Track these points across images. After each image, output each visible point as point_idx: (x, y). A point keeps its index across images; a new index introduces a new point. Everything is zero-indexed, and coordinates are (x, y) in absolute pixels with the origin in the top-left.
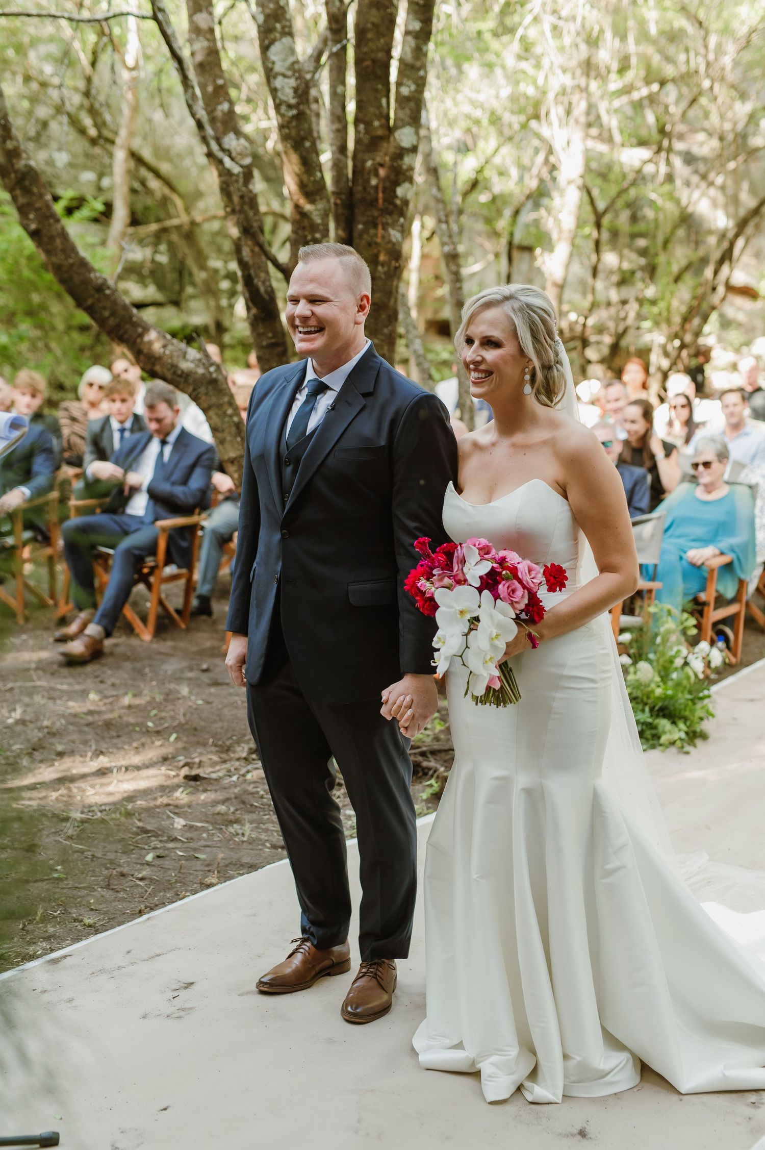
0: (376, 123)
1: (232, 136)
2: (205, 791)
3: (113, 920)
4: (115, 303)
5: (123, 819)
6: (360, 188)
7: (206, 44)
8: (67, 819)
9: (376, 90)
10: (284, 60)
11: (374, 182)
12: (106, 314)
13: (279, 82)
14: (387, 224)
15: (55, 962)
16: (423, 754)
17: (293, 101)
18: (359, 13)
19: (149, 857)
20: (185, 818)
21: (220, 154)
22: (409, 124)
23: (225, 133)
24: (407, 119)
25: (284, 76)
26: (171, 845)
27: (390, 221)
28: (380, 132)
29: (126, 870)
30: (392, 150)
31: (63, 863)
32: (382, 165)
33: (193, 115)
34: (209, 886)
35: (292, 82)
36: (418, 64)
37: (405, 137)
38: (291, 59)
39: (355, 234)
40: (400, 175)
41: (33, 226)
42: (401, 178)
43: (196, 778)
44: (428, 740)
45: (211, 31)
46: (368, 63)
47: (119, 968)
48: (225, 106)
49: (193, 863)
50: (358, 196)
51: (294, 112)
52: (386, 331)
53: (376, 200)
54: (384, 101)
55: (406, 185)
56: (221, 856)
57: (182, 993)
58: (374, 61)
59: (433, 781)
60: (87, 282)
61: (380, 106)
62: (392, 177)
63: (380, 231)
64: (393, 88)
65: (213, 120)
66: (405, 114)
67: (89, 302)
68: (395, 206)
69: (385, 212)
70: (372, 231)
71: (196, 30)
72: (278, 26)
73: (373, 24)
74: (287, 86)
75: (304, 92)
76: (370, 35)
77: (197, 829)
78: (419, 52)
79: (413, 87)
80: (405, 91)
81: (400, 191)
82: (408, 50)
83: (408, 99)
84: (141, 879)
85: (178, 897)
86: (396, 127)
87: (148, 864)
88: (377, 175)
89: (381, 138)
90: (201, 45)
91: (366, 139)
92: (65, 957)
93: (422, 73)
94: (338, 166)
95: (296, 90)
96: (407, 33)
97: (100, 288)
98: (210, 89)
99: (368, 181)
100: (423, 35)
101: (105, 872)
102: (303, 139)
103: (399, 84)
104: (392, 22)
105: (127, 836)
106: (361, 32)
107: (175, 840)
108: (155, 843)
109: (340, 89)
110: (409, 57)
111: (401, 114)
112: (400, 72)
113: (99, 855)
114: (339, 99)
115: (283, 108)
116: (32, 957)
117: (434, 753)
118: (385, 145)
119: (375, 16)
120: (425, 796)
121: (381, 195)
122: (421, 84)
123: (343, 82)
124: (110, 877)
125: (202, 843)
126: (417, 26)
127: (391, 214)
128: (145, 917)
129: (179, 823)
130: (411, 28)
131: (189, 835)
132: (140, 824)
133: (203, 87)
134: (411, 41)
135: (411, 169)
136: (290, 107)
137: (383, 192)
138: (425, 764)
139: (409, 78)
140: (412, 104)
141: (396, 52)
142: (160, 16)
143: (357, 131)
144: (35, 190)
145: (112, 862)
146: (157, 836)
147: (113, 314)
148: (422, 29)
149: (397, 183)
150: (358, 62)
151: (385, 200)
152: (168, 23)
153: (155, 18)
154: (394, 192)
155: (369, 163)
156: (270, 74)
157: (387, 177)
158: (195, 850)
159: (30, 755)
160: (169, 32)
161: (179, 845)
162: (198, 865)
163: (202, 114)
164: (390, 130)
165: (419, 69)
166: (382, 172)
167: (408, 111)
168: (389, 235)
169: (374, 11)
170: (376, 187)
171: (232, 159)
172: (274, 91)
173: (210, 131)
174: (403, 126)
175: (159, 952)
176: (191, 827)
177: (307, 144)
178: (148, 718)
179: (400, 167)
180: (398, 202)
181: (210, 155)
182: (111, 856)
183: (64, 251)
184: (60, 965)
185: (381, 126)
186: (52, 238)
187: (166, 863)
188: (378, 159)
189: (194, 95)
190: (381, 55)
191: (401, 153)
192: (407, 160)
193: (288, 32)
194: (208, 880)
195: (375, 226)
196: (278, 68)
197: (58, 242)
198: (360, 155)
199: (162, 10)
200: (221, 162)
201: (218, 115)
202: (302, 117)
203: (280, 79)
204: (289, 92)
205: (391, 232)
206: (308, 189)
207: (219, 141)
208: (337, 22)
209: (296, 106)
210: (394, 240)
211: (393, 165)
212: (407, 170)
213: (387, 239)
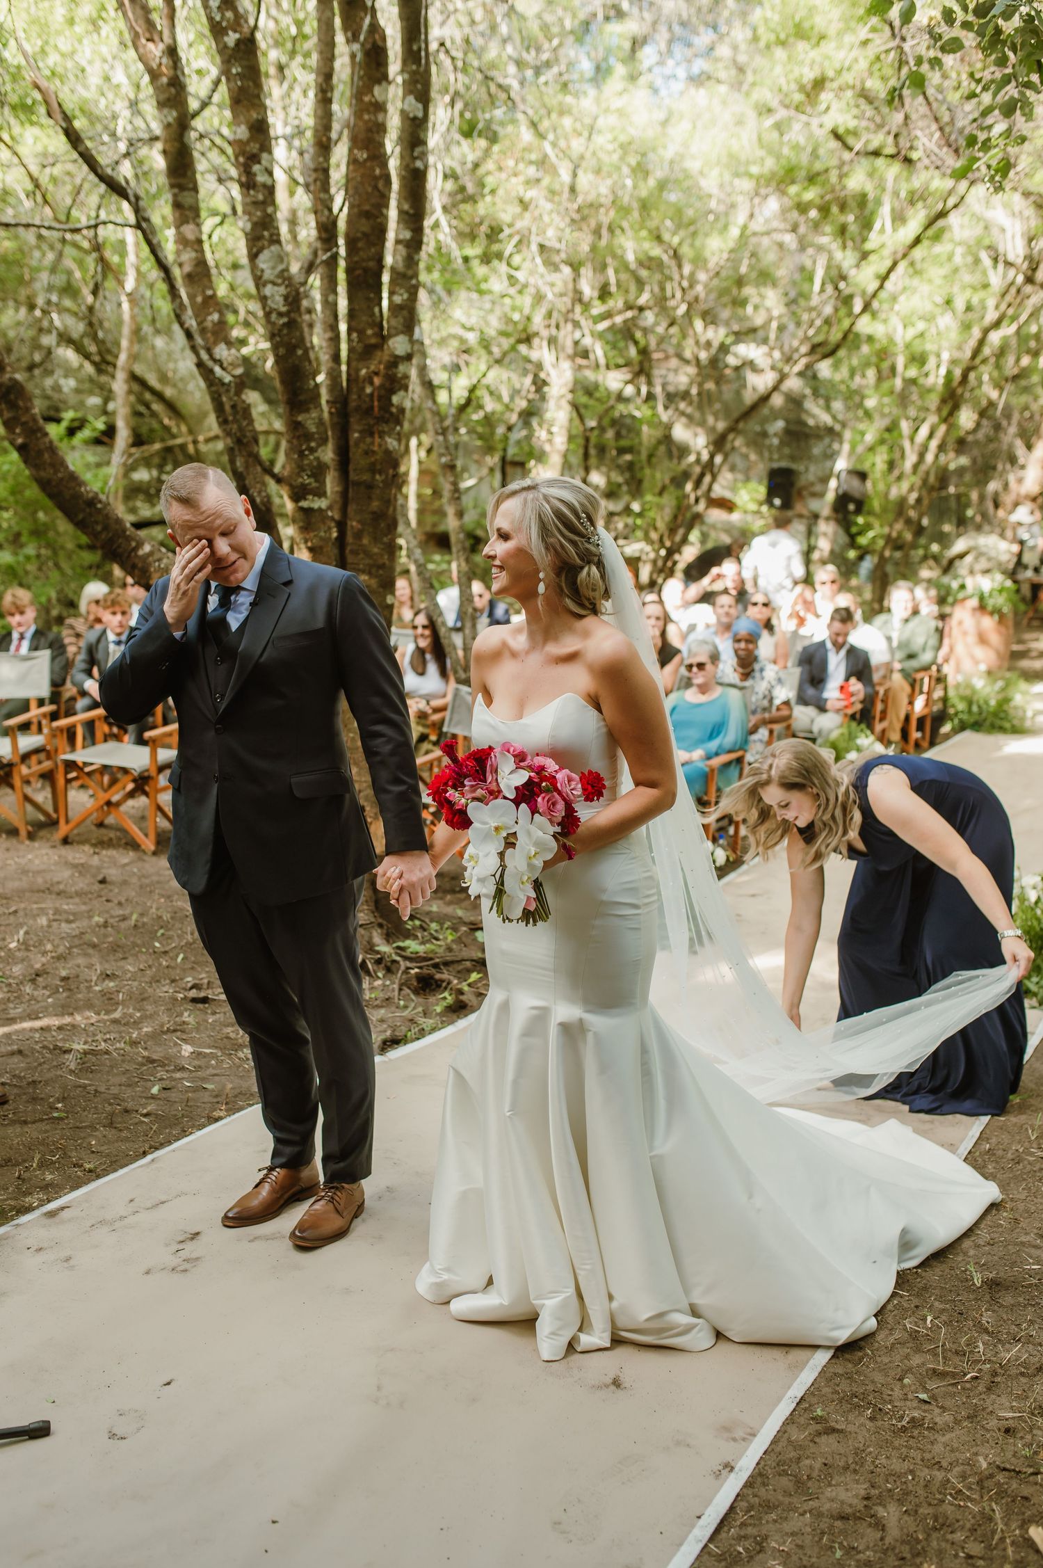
0: (369, 332)
1: (223, 346)
2: (214, 1013)
3: (116, 1163)
4: (107, 516)
5: (128, 1048)
6: (354, 397)
7: (193, 255)
8: (69, 1051)
9: (368, 299)
10: (273, 268)
11: (369, 390)
12: (99, 528)
13: (268, 290)
14: (384, 432)
15: (52, 1214)
16: (436, 966)
17: (284, 309)
18: (349, 224)
19: (155, 1090)
20: (192, 1045)
21: (210, 364)
22: (403, 332)
23: (216, 343)
24: (401, 327)
25: (274, 284)
26: (178, 1075)
27: (386, 429)
28: (373, 341)
29: (130, 1105)
30: (386, 358)
31: (63, 1099)
32: (376, 374)
33: (182, 324)
34: (217, 1120)
35: (282, 290)
36: (410, 273)
37: (399, 345)
38: (281, 267)
39: (352, 443)
40: (395, 383)
41: (20, 441)
42: (397, 386)
43: (205, 1000)
44: (441, 951)
45: (200, 242)
46: (358, 272)
47: (122, 1218)
48: (216, 317)
49: (201, 1094)
50: (353, 405)
51: (285, 320)
52: (385, 540)
53: (372, 408)
54: (376, 310)
55: (402, 393)
56: (230, 1086)
57: (189, 1246)
58: (366, 270)
59: (446, 994)
60: (77, 496)
61: (373, 314)
62: (388, 385)
63: (377, 440)
64: (385, 295)
65: (203, 331)
66: (397, 322)
67: (81, 516)
68: (391, 414)
69: (379, 420)
70: (368, 440)
71: (182, 241)
72: (266, 233)
73: (364, 233)
74: (276, 294)
75: (294, 299)
76: (360, 245)
77: (205, 1055)
78: (411, 261)
79: (406, 296)
80: (398, 299)
81: (395, 399)
82: (399, 258)
83: (401, 308)
84: (146, 1115)
85: (184, 1133)
86: (390, 336)
87: (153, 1097)
88: (371, 383)
89: (375, 347)
90: (188, 256)
91: (359, 347)
92: (62, 1209)
93: (414, 281)
94: (334, 376)
95: (286, 298)
96: (398, 242)
97: (92, 502)
98: (199, 299)
99: (363, 389)
100: (414, 244)
101: (108, 1108)
102: (295, 347)
103: (391, 293)
104: (382, 230)
105: (131, 1067)
107: (183, 1069)
108: (161, 1073)
109: (331, 298)
110: (400, 266)
111: (394, 322)
112: (392, 281)
113: (102, 1089)
114: (331, 307)
115: (274, 316)
116: (28, 1209)
117: (446, 964)
118: (379, 353)
119: (365, 226)
120: (439, 1009)
121: (376, 403)
122: (414, 293)
123: (335, 293)
124: (112, 1114)
125: (211, 1071)
126: (407, 235)
127: (387, 422)
128: (149, 1158)
129: (187, 1050)
130: (401, 236)
131: (197, 1063)
132: (146, 1053)
133: (192, 297)
134: (402, 250)
135: (407, 377)
136: (280, 315)
137: (379, 401)
138: (438, 976)
139: (401, 286)
140: (405, 313)
141: (389, 260)
142: (144, 225)
143: (350, 340)
144: (21, 403)
145: (116, 1097)
146: (163, 1065)
147: (106, 528)
148: (412, 239)
149: (392, 391)
150: (349, 271)
151: (381, 408)
152: (154, 232)
153: (138, 226)
154: (390, 400)
155: (364, 372)
156: (259, 281)
157: (382, 386)
158: (204, 1079)
159: (33, 981)
160: (155, 241)
161: (185, 1075)
162: (206, 1097)
163: (192, 323)
164: (384, 339)
165: (411, 278)
166: (377, 381)
167: (401, 320)
168: (386, 443)
169: (364, 221)
170: (372, 395)
171: (223, 369)
172: (263, 300)
173: (199, 341)
174: (397, 334)
175: (163, 1198)
176: (200, 1054)
177: (300, 352)
178: (154, 938)
179: (395, 375)
180: (394, 410)
181: (200, 365)
182: (115, 1090)
183: (53, 465)
184: (57, 1219)
185: (375, 335)
186: (40, 453)
187: (173, 1095)
188: (373, 368)
189: (182, 304)
190: (372, 264)
191: (395, 361)
192: (402, 368)
193: (276, 240)
194: (216, 1114)
195: (372, 434)
196: (268, 275)
197: (46, 456)
198: (354, 364)
199: (147, 220)
200: (211, 371)
201: (208, 324)
202: (292, 325)
203: (269, 287)
204: (280, 300)
205: (389, 440)
206: (302, 398)
207: (209, 351)
208: (327, 231)
209: (287, 314)
210: (391, 448)
211: (387, 374)
212: (402, 379)
213: (384, 448)
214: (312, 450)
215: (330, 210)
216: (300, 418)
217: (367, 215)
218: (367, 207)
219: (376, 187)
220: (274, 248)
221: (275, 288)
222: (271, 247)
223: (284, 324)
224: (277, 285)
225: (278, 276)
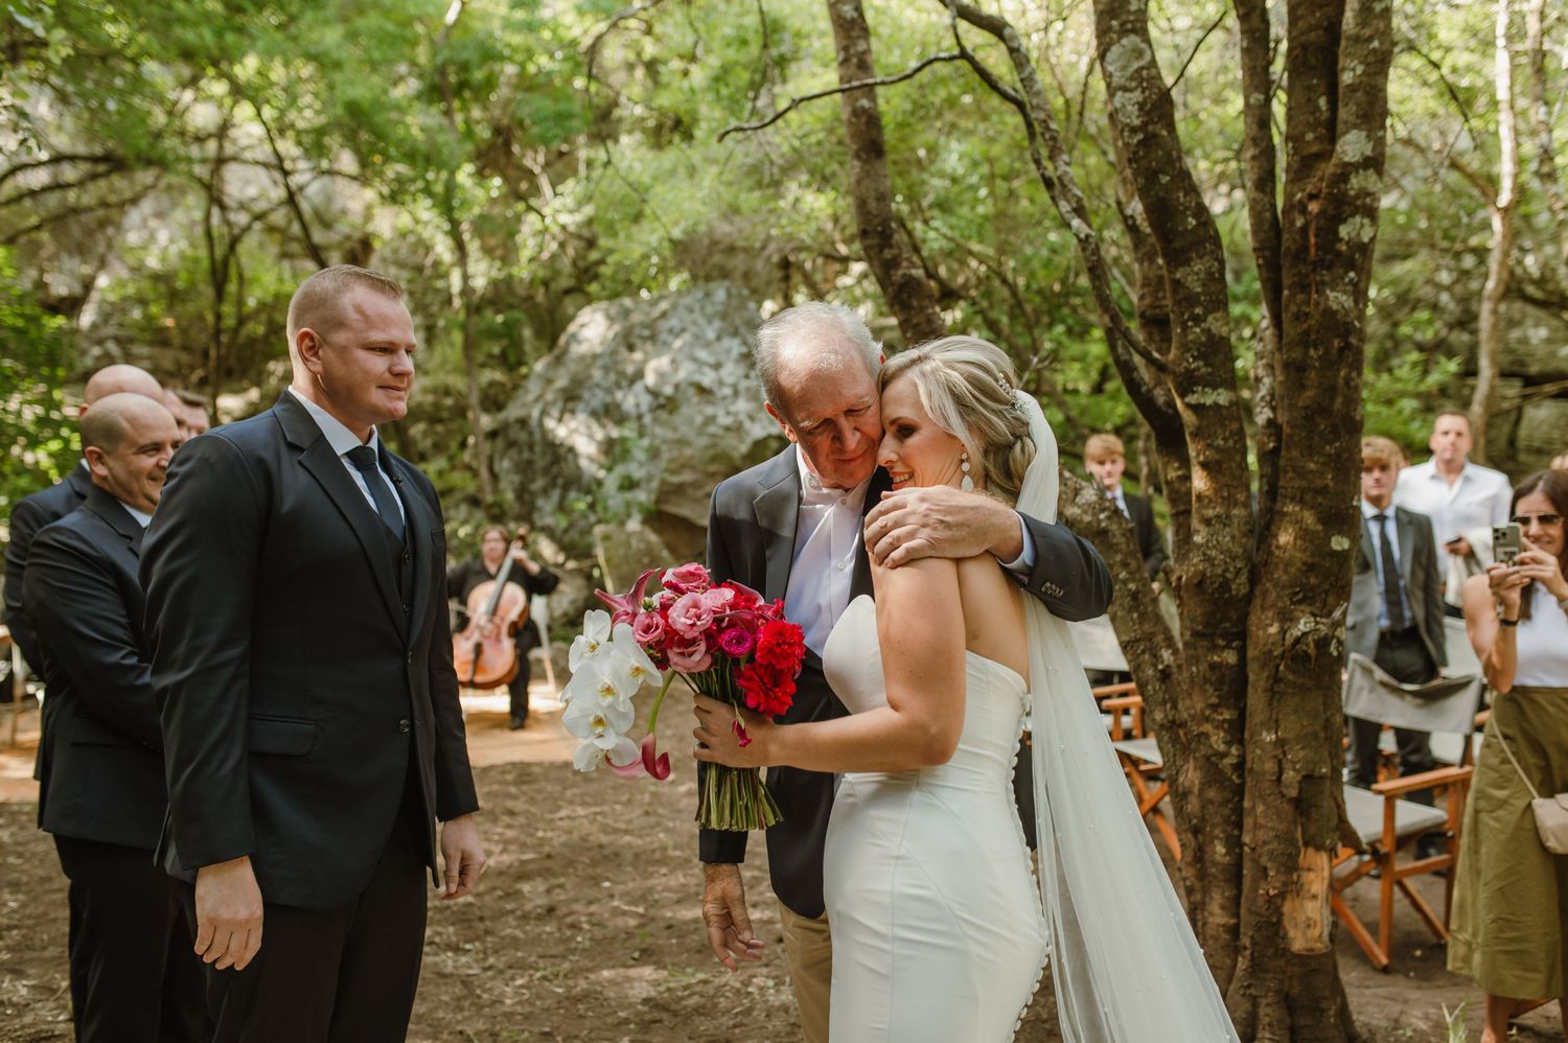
0: (1309, 136)
11: (1299, 223)
14: (1323, 283)
24: (1355, 120)
27: (1327, 278)
28: (1315, 149)
30: (1331, 171)
32: (1313, 197)
37: (1349, 146)
39: (1283, 305)
40: (1341, 207)
42: (1342, 211)
53: (1305, 248)
62: (1330, 210)
63: (1314, 295)
66: (1347, 112)
68: (1339, 254)
69: (1316, 266)
70: (1300, 297)
78: (1368, 14)
79: (1359, 69)
80: (1348, 77)
81: (1342, 231)
83: (1352, 89)
88: (1303, 212)
89: (1318, 156)
115: (1127, 135)
121: (1313, 240)
127: (1331, 267)
135: (1367, 194)
137: (1316, 236)
139: (1353, 57)
149: (1339, 221)
151: (1318, 247)
154: (1336, 233)
155: (1298, 197)
157: (1322, 213)
166: (1315, 206)
167: (1352, 107)
168: (1327, 299)
170: (1304, 230)
174: (1347, 131)
179: (1345, 193)
180: (1343, 248)
188: (1309, 188)
191: (1345, 173)
192: (1355, 182)
195: (1304, 288)
196: (1117, 79)
198: (1288, 188)
202: (1152, 141)
203: (1119, 94)
204: (1133, 110)
205: (1331, 295)
206: (1177, 244)
209: (1143, 127)
210: (1335, 307)
211: (1330, 194)
212: (1357, 197)
213: (1322, 307)
214: (1197, 320)
216: (1178, 276)
220: (1130, 41)
221: (1128, 95)
222: (1124, 41)
223: (1140, 143)
224: (1130, 90)
225: (1131, 78)
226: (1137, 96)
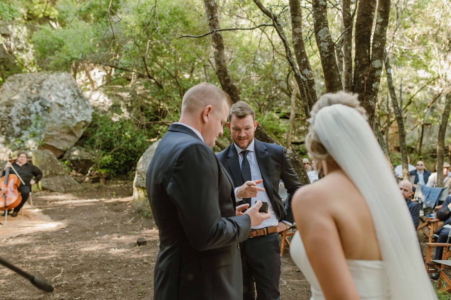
0: (364, 60)
1: (307, 70)
6: (357, 85)
7: (298, 38)
9: (364, 47)
10: (324, 36)
11: (362, 82)
14: (368, 98)
17: (327, 51)
18: (357, 19)
21: (302, 76)
22: (378, 59)
23: (304, 69)
24: (377, 57)
27: (369, 97)
28: (365, 63)
30: (370, 69)
32: (366, 75)
36: (382, 35)
37: (376, 64)
38: (327, 35)
42: (375, 80)
46: (361, 37)
48: (305, 59)
50: (356, 88)
51: (328, 55)
53: (364, 89)
54: (367, 51)
55: (377, 83)
58: (364, 36)
61: (366, 53)
62: (371, 80)
63: (365, 101)
64: (371, 45)
65: (300, 65)
68: (372, 91)
69: (367, 94)
70: (362, 102)
71: (295, 34)
72: (322, 23)
73: (363, 22)
74: (325, 45)
75: (332, 47)
76: (362, 27)
78: (383, 30)
79: (380, 44)
80: (376, 46)
81: (374, 85)
82: (378, 30)
83: (377, 49)
86: (372, 60)
88: (364, 79)
89: (366, 65)
90: (296, 39)
91: (359, 66)
93: (384, 38)
94: (347, 77)
95: (329, 47)
96: (377, 23)
98: (299, 54)
99: (360, 82)
100: (384, 24)
103: (373, 44)
104: (371, 21)
106: (358, 26)
109: (348, 48)
110: (378, 32)
111: (374, 55)
112: (374, 39)
114: (349, 51)
115: (324, 54)
118: (368, 68)
119: (364, 19)
121: (365, 87)
122: (383, 43)
126: (381, 20)
127: (370, 94)
130: (379, 21)
134: (379, 26)
135: (379, 76)
136: (326, 53)
137: (367, 86)
139: (378, 41)
140: (379, 51)
143: (356, 63)
148: (384, 21)
149: (373, 82)
150: (357, 37)
151: (367, 89)
153: (273, 25)
154: (372, 86)
155: (361, 75)
157: (368, 80)
164: (370, 62)
165: (383, 37)
166: (366, 78)
167: (377, 54)
168: (369, 103)
169: (363, 17)
170: (364, 84)
171: (306, 78)
172: (320, 48)
174: (375, 60)
177: (333, 67)
179: (374, 76)
180: (373, 89)
181: (296, 76)
185: (366, 60)
188: (364, 73)
190: (367, 34)
191: (374, 70)
192: (377, 73)
193: (326, 25)
195: (363, 99)
196: (322, 39)
198: (357, 72)
200: (299, 77)
201: (302, 62)
202: (331, 57)
203: (322, 43)
204: (326, 48)
205: (370, 102)
207: (301, 71)
208: (348, 21)
209: (329, 53)
210: (371, 105)
211: (371, 75)
212: (377, 77)
213: (368, 105)
215: (350, 14)
217: (365, 15)
218: (365, 12)
219: (369, 5)
221: (325, 43)
222: (324, 28)
223: (328, 57)
224: (326, 42)
225: (326, 39)
226: (327, 44)
